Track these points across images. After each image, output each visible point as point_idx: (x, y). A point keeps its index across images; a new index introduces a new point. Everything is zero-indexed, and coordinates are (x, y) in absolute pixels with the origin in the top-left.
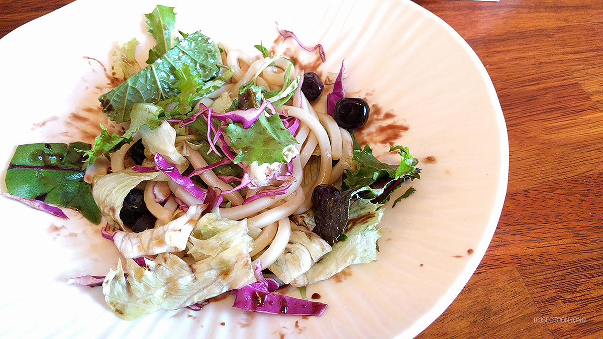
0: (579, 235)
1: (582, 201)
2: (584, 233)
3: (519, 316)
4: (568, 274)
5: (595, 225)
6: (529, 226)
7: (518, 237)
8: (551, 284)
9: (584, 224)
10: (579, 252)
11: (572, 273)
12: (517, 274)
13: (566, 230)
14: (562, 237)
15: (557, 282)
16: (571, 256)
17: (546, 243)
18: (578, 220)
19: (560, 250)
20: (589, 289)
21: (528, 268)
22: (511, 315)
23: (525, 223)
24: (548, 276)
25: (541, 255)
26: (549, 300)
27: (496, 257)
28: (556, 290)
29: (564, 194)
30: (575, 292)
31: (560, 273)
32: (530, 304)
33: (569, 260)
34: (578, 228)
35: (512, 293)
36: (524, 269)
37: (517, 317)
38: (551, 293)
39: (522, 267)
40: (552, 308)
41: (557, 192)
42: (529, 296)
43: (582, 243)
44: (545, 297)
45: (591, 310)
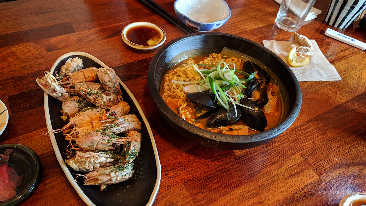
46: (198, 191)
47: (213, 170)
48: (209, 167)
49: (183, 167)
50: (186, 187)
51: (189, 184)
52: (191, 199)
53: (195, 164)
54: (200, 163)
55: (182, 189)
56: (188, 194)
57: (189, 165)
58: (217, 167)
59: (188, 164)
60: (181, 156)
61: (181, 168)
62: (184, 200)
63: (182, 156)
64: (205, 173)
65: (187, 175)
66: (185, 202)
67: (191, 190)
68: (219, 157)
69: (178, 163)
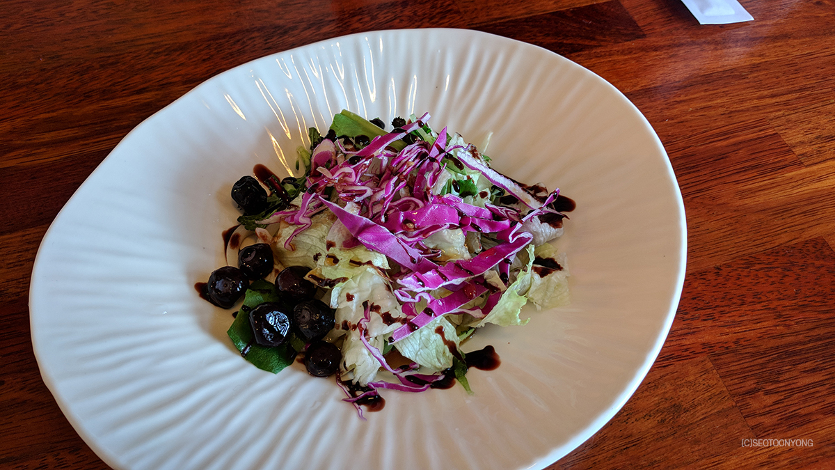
0: (780, 316)
1: (784, 276)
2: (787, 313)
3: (713, 412)
4: (769, 362)
5: (800, 303)
6: (722, 309)
7: (709, 323)
8: (750, 374)
9: (787, 303)
10: (782, 336)
11: (773, 360)
12: (710, 365)
13: (765, 311)
14: (761, 320)
15: (758, 372)
16: (772, 341)
17: (743, 327)
18: (779, 299)
19: (759, 335)
20: (795, 378)
21: (722, 357)
22: (703, 411)
23: (717, 306)
24: (746, 365)
25: (737, 342)
26: (748, 393)
27: (685, 347)
28: (756, 381)
29: (762, 269)
30: (778, 382)
31: (760, 361)
32: (726, 398)
33: (770, 345)
34: (779, 308)
35: (704, 386)
36: (718, 359)
37: (710, 413)
38: (750, 384)
39: (715, 357)
40: (751, 401)
41: (754, 268)
42: (725, 389)
43: (786, 326)
44: (743, 389)
45: (797, 401)
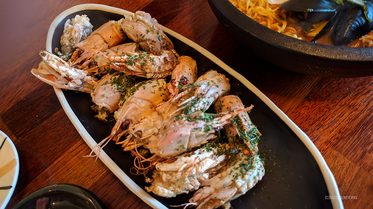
46: (362, 151)
47: (363, 111)
48: (355, 108)
49: (318, 123)
50: (340, 151)
51: (342, 145)
52: (359, 167)
53: (332, 111)
54: (337, 107)
55: (336, 157)
56: (350, 162)
57: (325, 117)
58: (366, 104)
59: (321, 115)
60: (305, 108)
61: (314, 125)
62: (350, 173)
63: (305, 106)
64: (354, 120)
65: (331, 132)
66: (353, 177)
67: (350, 153)
68: (359, 88)
69: (306, 121)
